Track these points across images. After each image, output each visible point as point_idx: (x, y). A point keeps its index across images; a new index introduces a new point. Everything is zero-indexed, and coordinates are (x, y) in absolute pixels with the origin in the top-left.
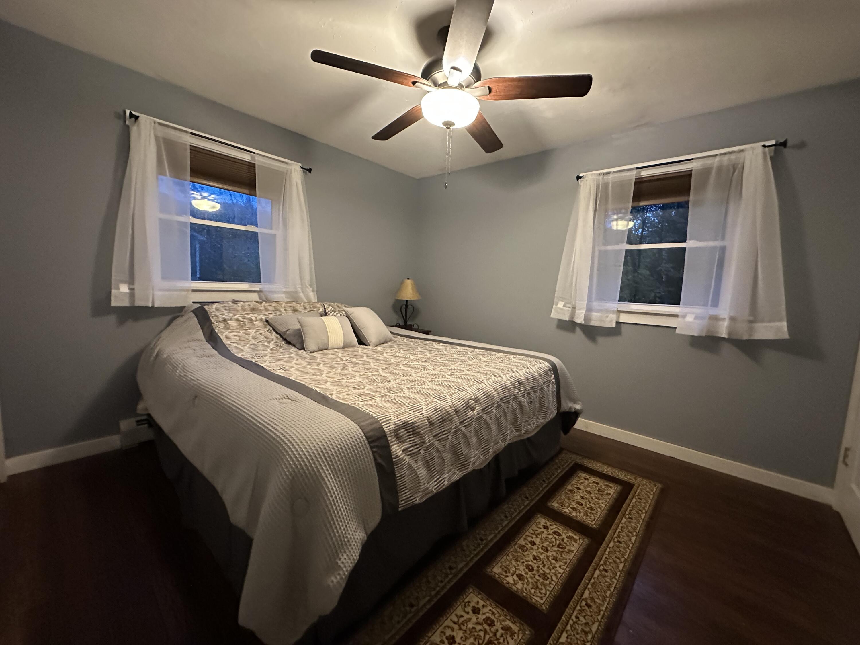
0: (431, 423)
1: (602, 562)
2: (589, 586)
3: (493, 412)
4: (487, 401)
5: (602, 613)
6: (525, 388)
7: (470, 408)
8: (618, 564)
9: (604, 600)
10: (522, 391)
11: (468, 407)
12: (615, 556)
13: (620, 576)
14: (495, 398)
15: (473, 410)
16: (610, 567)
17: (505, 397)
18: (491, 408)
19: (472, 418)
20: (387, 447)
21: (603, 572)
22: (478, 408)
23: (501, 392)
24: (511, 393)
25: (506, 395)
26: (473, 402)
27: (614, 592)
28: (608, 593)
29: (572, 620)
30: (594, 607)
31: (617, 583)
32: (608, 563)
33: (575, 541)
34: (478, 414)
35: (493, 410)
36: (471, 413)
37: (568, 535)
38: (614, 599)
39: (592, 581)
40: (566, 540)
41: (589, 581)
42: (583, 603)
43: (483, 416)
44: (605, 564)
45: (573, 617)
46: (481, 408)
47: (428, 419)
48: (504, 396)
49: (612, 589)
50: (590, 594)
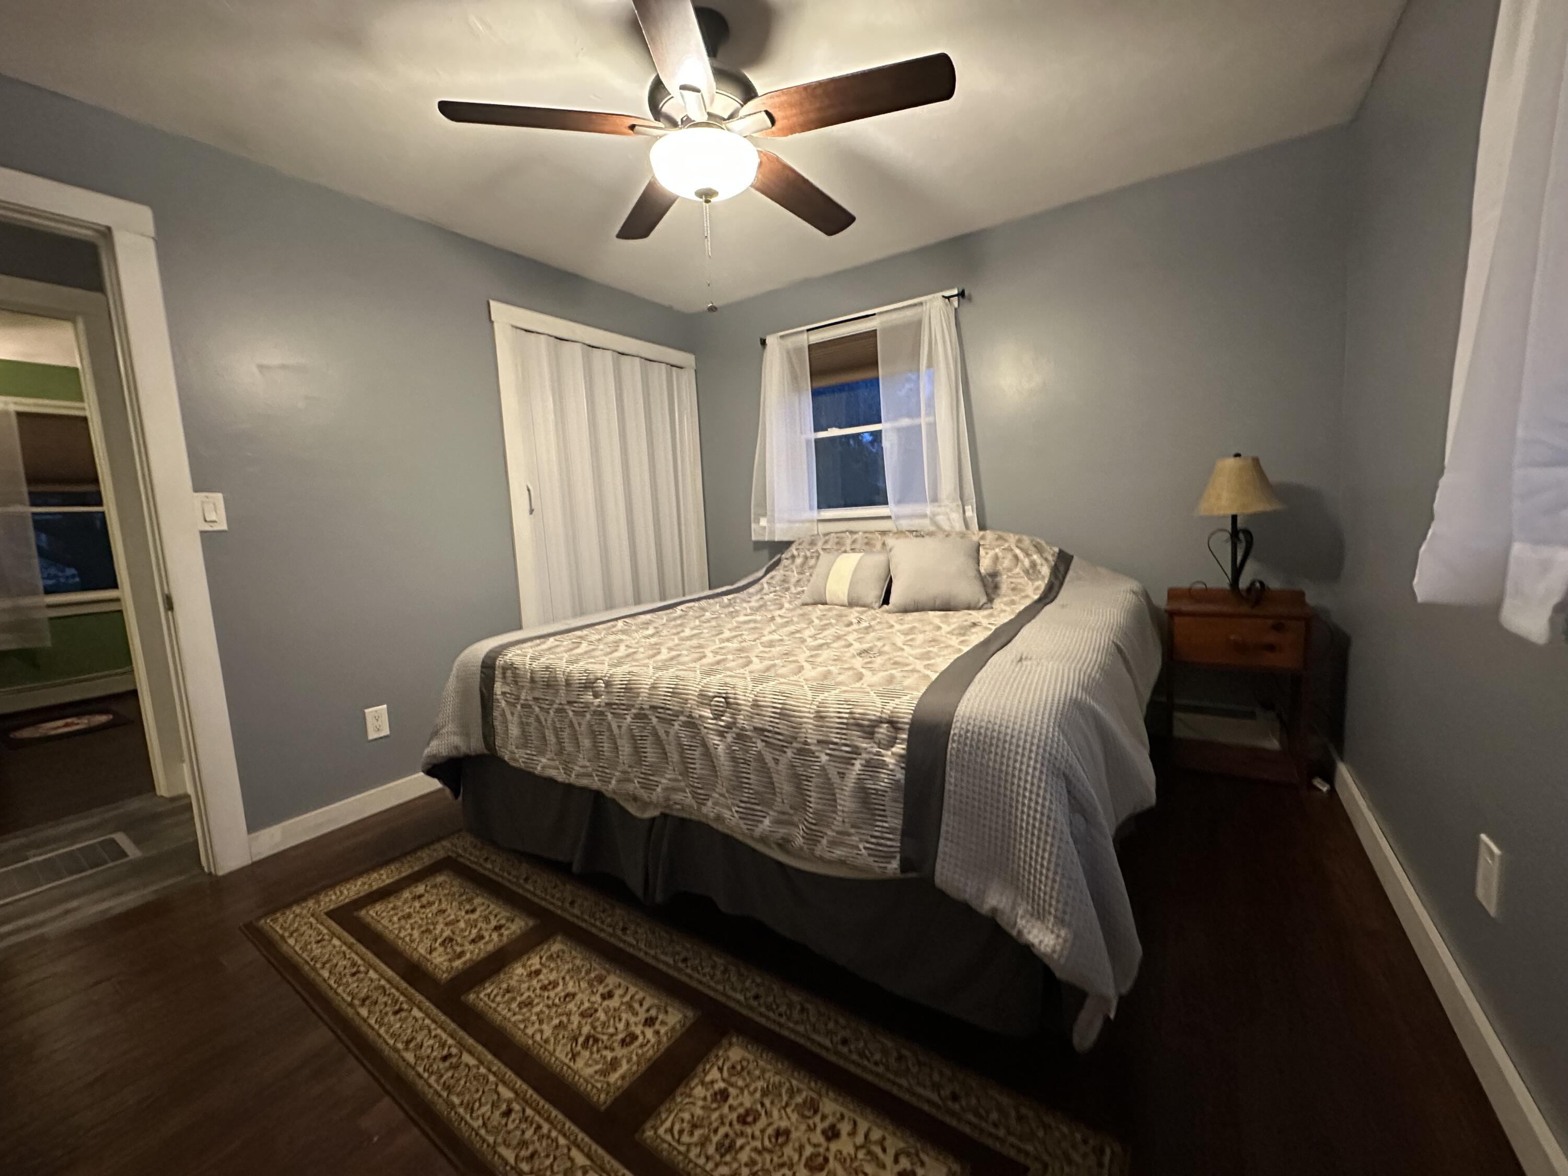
0: (533, 680)
1: (529, 1112)
2: (483, 1070)
3: (625, 719)
4: (622, 694)
5: (426, 1075)
6: (735, 719)
7: (593, 692)
8: (515, 1148)
9: (448, 1088)
10: (723, 721)
11: (589, 685)
12: (540, 1149)
13: (484, 1140)
14: (641, 698)
15: (596, 695)
16: (511, 1126)
17: (662, 708)
18: (623, 710)
19: (587, 705)
20: (492, 681)
21: (504, 1107)
22: (604, 699)
23: (660, 695)
24: (683, 707)
25: (668, 706)
26: (603, 685)
27: (453, 1113)
28: (456, 1100)
29: (435, 1029)
30: (442, 1065)
31: (470, 1126)
32: (524, 1126)
33: (604, 1073)
34: (599, 706)
35: (626, 716)
36: (589, 697)
37: (624, 1062)
38: (441, 1106)
39: (492, 1078)
40: (609, 1055)
41: (494, 1074)
42: (454, 1051)
43: (606, 713)
44: (525, 1119)
45: (439, 1031)
46: (607, 701)
47: (532, 672)
48: (663, 705)
49: (461, 1111)
50: (467, 1065)
